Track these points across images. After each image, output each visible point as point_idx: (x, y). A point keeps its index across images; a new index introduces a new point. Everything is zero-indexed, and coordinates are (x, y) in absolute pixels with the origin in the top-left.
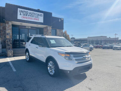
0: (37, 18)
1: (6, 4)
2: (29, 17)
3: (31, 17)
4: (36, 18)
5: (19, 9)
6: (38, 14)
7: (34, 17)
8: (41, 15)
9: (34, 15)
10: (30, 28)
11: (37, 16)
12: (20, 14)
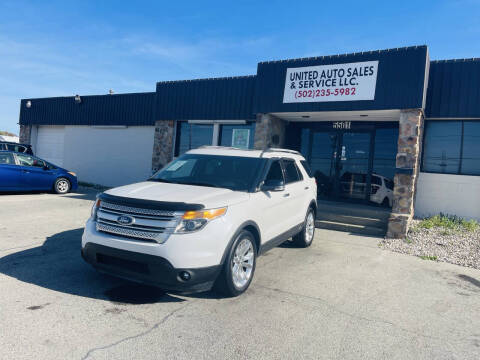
0: (350, 86)
1: (260, 65)
2: (321, 88)
3: (325, 88)
4: (345, 87)
5: (290, 71)
6: (352, 71)
7: (337, 84)
8: (367, 72)
9: (337, 77)
10: (348, 126)
11: (348, 79)
12: (293, 86)
